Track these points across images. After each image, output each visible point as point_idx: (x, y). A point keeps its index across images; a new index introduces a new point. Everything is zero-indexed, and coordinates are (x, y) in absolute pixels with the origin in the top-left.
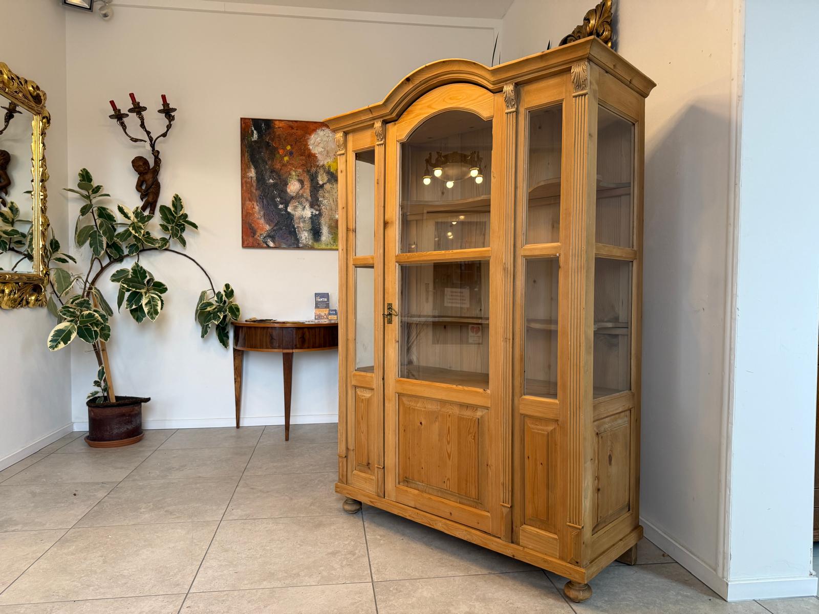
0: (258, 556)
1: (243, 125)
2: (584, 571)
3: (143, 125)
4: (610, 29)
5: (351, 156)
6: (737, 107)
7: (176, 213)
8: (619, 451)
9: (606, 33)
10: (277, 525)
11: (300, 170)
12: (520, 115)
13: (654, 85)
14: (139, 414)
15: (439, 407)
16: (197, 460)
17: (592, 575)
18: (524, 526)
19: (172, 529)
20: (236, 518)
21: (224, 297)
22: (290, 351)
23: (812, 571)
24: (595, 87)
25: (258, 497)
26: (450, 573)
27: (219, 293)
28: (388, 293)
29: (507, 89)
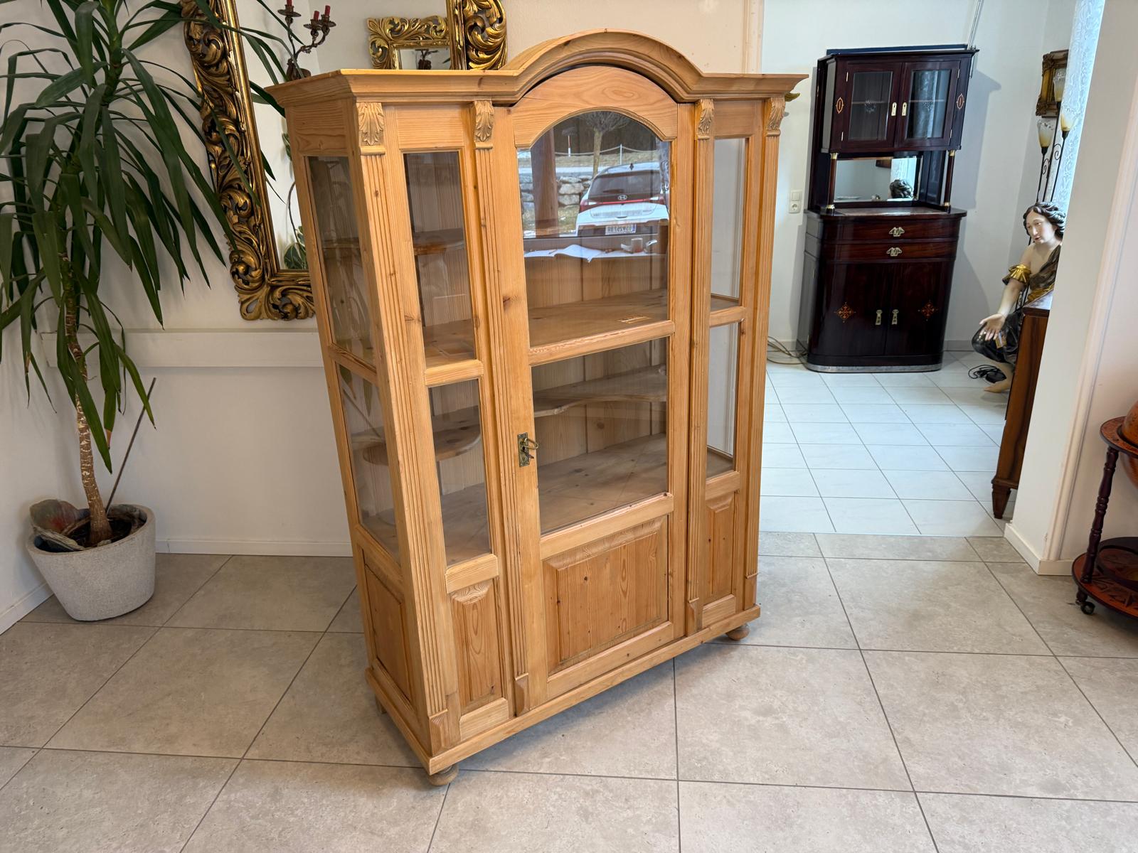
18: (705, 608)
29: (707, 106)
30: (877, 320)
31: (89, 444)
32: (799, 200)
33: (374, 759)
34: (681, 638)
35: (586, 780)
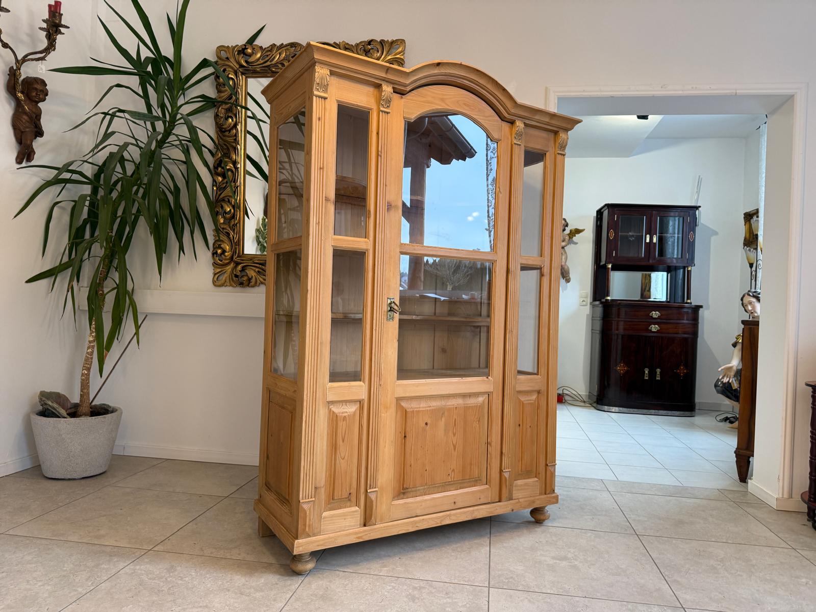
15: (443, 403)
29: (520, 124)
30: (646, 375)
31: (92, 352)
32: (586, 297)
33: (250, 558)
34: (497, 502)
35: (416, 581)
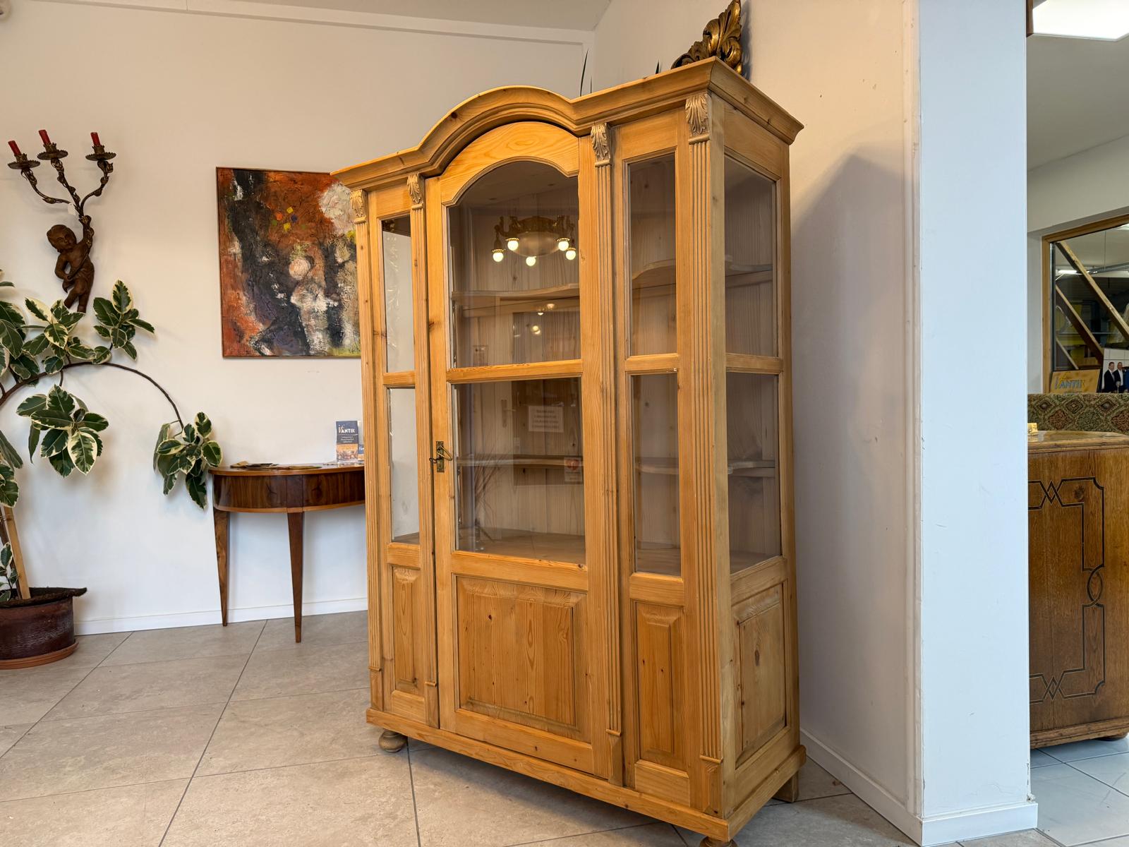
0: (248, 832)
1: (221, 178)
2: (726, 824)
3: (62, 178)
4: (738, 47)
5: (376, 226)
6: (913, 158)
7: (120, 309)
8: (770, 646)
9: (733, 53)
10: (278, 779)
11: (308, 243)
12: (615, 170)
13: (800, 127)
14: (69, 613)
15: (515, 593)
16: (160, 681)
17: (738, 827)
18: (641, 762)
19: (114, 797)
20: (216, 772)
21: (196, 431)
22: (299, 510)
23: (1030, 795)
24: (720, 129)
25: (252, 734)
26: (537, 837)
27: (189, 426)
28: (437, 427)
29: (596, 131)
